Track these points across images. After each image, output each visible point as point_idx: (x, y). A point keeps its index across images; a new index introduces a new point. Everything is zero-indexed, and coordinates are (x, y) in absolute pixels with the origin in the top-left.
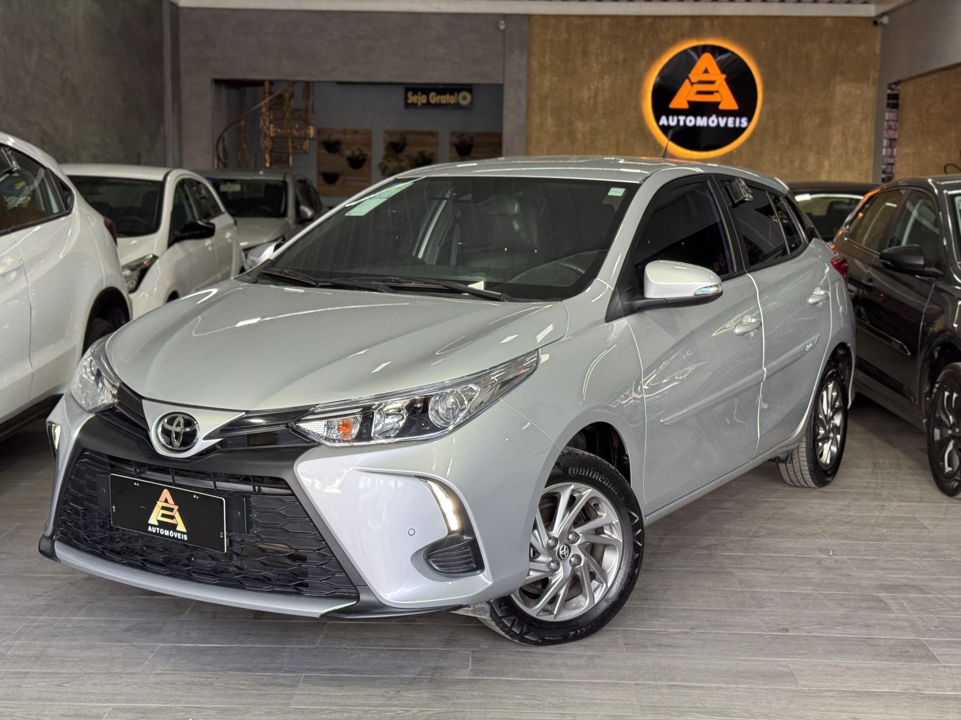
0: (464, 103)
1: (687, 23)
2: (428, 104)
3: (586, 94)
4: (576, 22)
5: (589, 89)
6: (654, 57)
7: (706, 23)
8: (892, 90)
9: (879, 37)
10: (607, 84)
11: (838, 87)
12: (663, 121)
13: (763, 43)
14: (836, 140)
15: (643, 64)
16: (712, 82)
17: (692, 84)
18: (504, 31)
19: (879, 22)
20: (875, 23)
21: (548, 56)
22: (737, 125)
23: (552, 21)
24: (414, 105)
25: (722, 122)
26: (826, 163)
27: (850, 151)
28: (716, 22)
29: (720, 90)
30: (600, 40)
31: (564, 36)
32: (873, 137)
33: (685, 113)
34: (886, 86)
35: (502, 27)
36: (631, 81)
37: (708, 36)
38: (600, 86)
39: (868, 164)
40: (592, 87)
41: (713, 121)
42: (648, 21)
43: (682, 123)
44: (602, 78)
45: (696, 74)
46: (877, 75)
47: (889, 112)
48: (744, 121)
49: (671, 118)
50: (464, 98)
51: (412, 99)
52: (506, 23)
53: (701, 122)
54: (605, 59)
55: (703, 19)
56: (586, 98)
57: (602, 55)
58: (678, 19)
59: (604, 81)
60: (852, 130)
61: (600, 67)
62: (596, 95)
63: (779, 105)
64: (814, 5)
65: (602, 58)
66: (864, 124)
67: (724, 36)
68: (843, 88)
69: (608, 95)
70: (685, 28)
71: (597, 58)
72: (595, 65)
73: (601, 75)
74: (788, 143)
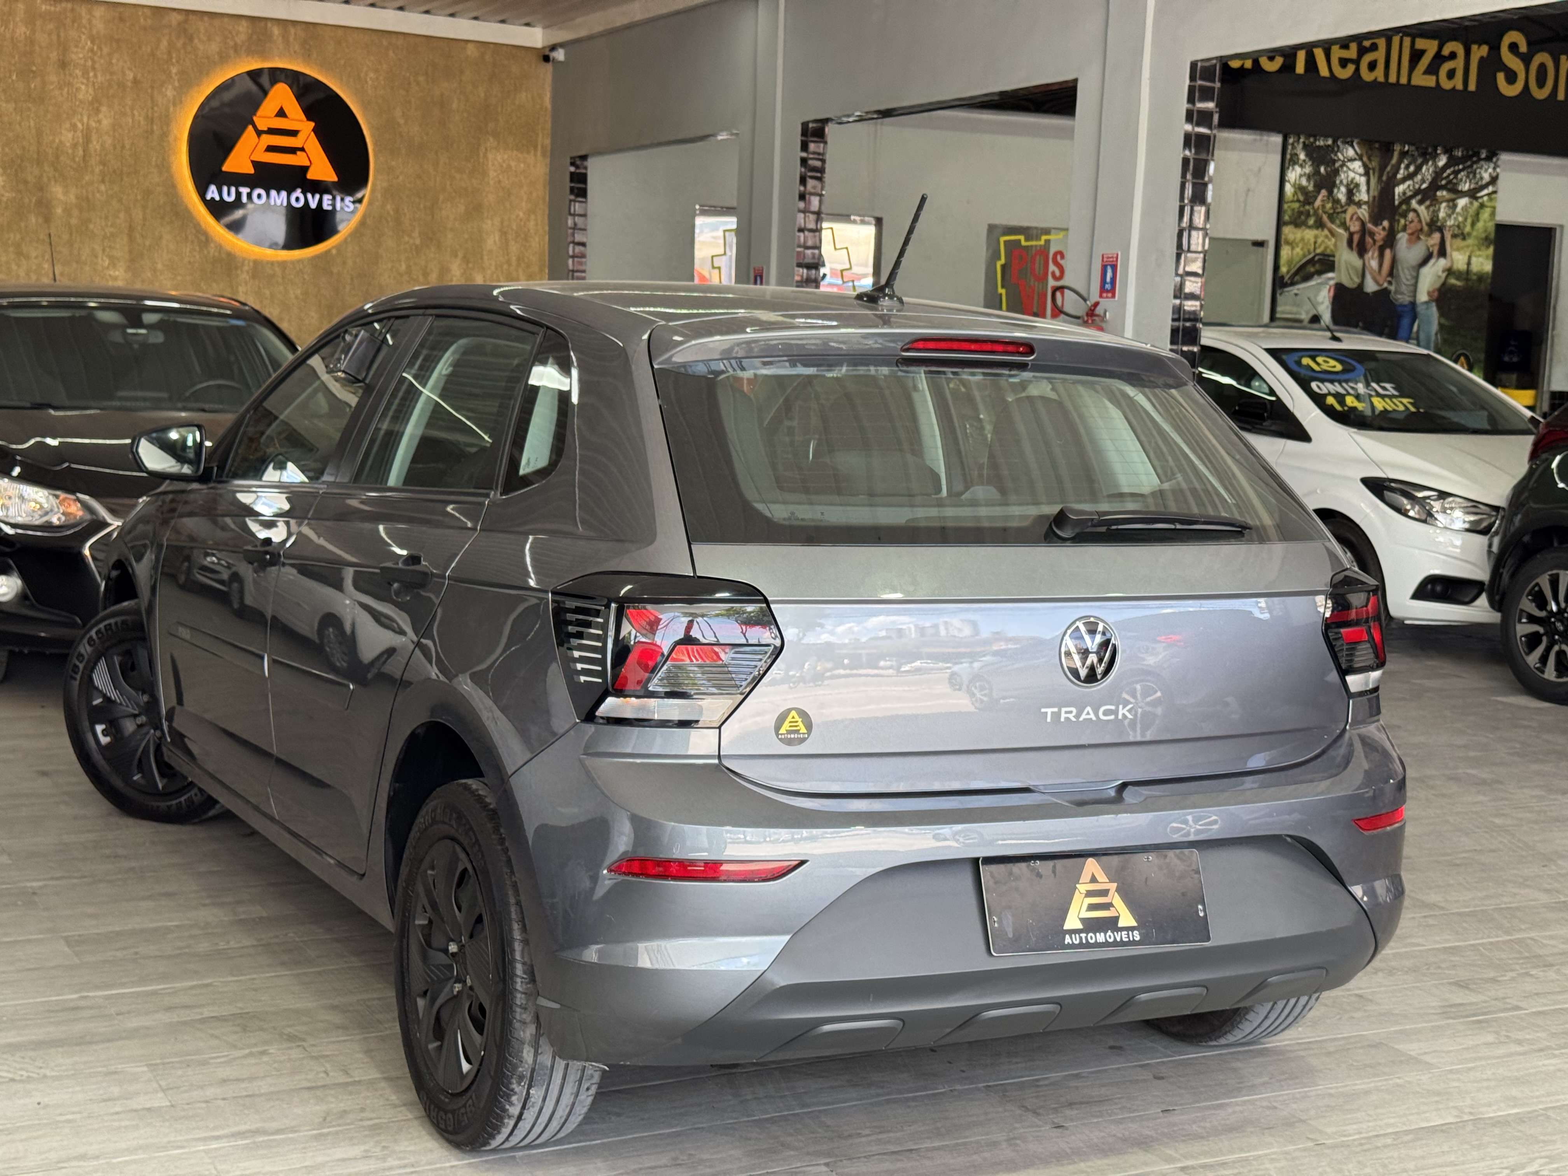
1: (243, 27)
3: (67, 137)
5: (74, 127)
6: (187, 81)
7: (276, 31)
8: (577, 167)
9: (549, 80)
10: (106, 123)
11: (490, 156)
12: (212, 193)
13: (372, 75)
14: (492, 241)
15: (170, 93)
16: (294, 133)
17: (259, 133)
19: (550, 59)
20: (546, 59)
22: (338, 207)
25: (313, 201)
28: (292, 31)
29: (307, 148)
30: (89, 44)
31: (22, 30)
32: (547, 238)
33: (250, 181)
34: (568, 161)
36: (151, 120)
37: (282, 54)
38: (94, 124)
40: (80, 125)
43: (244, 199)
44: (98, 111)
45: (265, 117)
46: (548, 142)
47: (574, 201)
48: (348, 201)
49: (225, 189)
53: (278, 199)
54: (100, 78)
55: (269, 25)
56: (68, 144)
57: (94, 69)
58: (226, 20)
59: (101, 116)
60: (514, 227)
61: (91, 91)
62: (87, 140)
63: (401, 178)
64: (451, 19)
65: (95, 76)
66: (533, 217)
67: (307, 56)
68: (499, 158)
69: (109, 141)
70: (241, 38)
71: (85, 74)
72: (83, 87)
73: (95, 106)
74: (418, 242)
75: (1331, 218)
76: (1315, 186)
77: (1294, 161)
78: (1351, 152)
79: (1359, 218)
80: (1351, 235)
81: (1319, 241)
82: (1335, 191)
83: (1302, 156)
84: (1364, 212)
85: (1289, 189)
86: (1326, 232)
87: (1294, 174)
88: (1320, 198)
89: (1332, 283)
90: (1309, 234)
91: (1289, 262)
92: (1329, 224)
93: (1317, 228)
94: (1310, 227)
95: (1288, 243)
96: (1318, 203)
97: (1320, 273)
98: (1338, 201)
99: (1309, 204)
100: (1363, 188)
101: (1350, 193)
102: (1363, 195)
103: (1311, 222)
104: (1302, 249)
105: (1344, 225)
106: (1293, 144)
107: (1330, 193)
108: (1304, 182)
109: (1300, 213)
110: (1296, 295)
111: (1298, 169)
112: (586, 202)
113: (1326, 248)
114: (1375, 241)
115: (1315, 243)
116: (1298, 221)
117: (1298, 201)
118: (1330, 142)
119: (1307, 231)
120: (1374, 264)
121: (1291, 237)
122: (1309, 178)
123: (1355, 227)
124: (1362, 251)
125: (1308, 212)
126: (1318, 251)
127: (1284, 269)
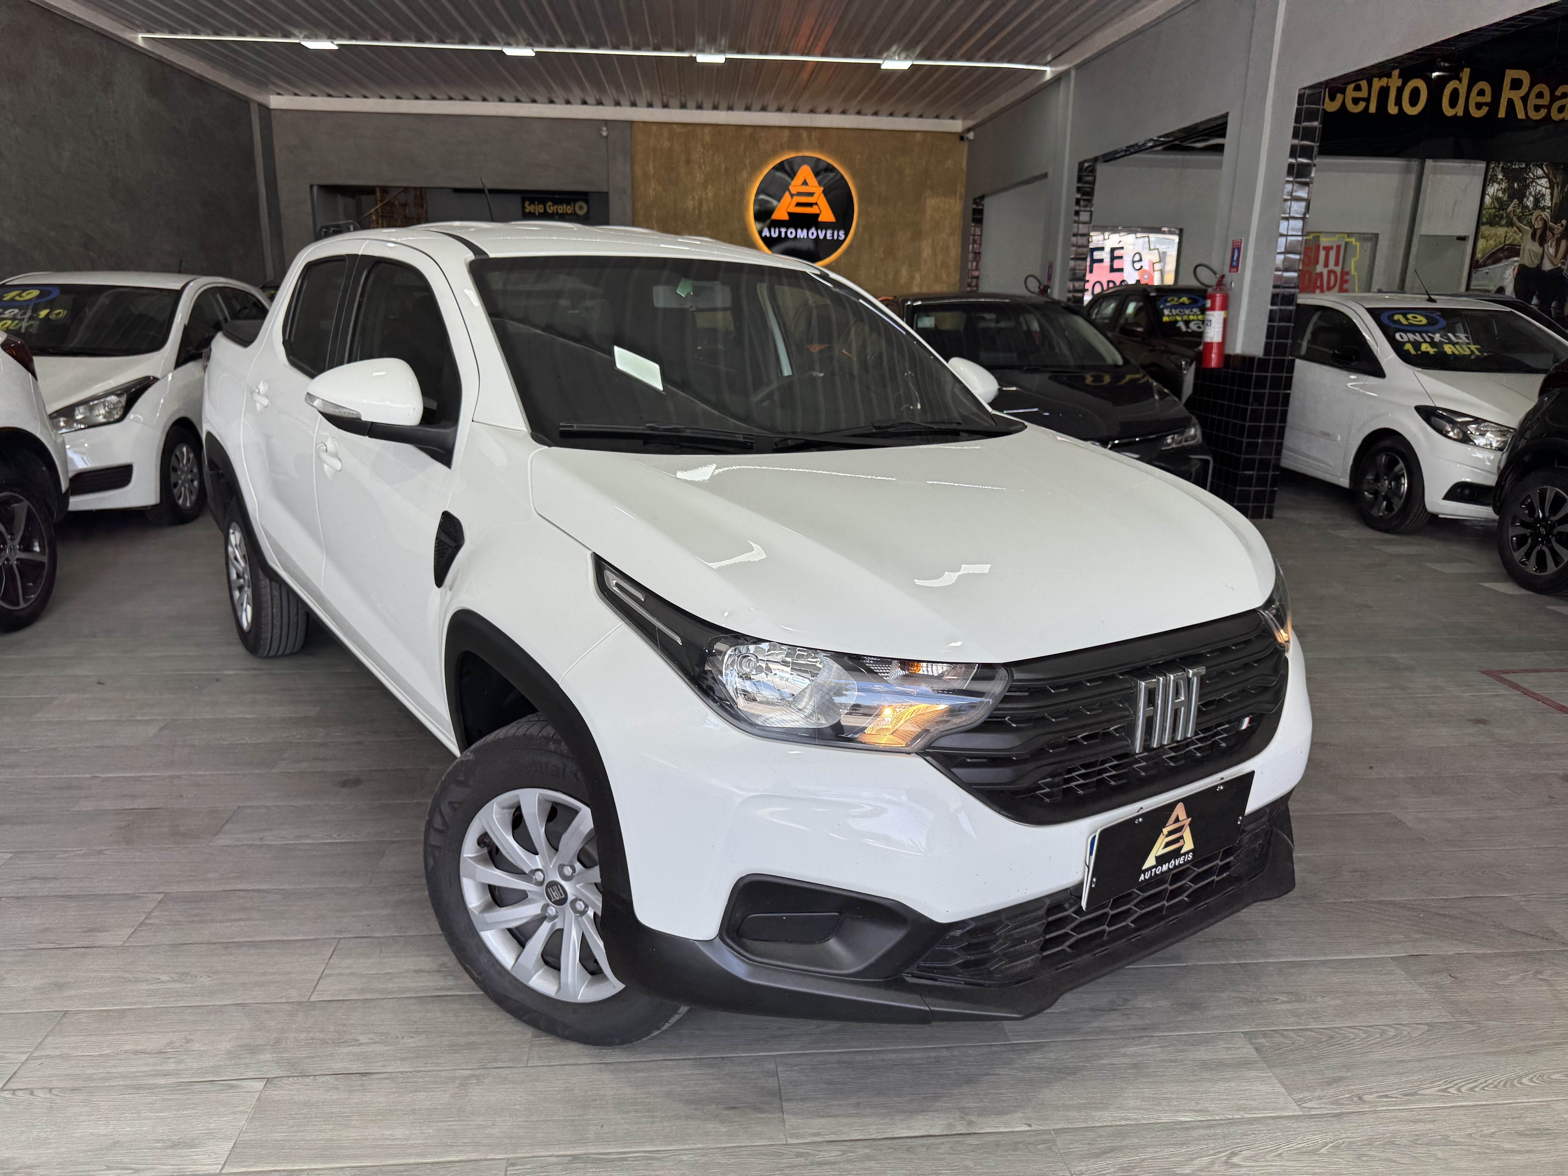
0: (581, 213)
1: (786, 133)
2: (545, 214)
3: (690, 204)
4: (679, 130)
5: (693, 198)
6: (755, 168)
7: (804, 134)
8: (978, 205)
9: (965, 153)
10: (710, 195)
11: (928, 201)
12: (766, 232)
13: (859, 156)
14: (926, 252)
15: (745, 174)
16: (811, 194)
17: (792, 195)
18: (607, 137)
19: (965, 139)
20: (962, 138)
21: (651, 164)
22: (835, 237)
23: (655, 128)
24: (532, 214)
25: (821, 234)
26: (918, 276)
27: (939, 264)
28: (814, 133)
29: (819, 203)
30: (702, 149)
31: (666, 144)
32: (960, 250)
33: (786, 225)
34: (971, 201)
35: (604, 134)
36: (733, 191)
37: (807, 149)
38: (704, 196)
39: (955, 277)
40: (696, 197)
42: (749, 130)
43: (783, 235)
44: (706, 188)
45: (795, 186)
46: (963, 190)
47: (975, 226)
48: (842, 233)
49: (772, 229)
50: (581, 208)
51: (530, 208)
52: (607, 130)
54: (707, 169)
55: (801, 131)
56: (690, 208)
57: (704, 164)
58: (777, 130)
59: (708, 191)
60: (941, 244)
61: (703, 177)
62: (701, 204)
63: (874, 218)
64: (906, 119)
65: (705, 168)
66: (952, 238)
67: (821, 148)
68: (933, 202)
69: (712, 206)
70: (785, 140)
71: (700, 167)
72: (699, 175)
73: (704, 185)
74: (882, 256)
75: (1520, 219)
76: (1508, 197)
77: (1494, 179)
78: (1540, 172)
79: (1542, 219)
80: (1535, 231)
81: (1509, 235)
82: (1525, 200)
83: (1500, 177)
84: (1546, 214)
85: (1487, 199)
86: (1515, 229)
87: (1492, 190)
88: (1512, 206)
89: (1517, 264)
90: (1501, 231)
91: (1484, 251)
92: (1518, 224)
93: (1508, 227)
94: (1502, 226)
95: (1483, 237)
96: (1510, 208)
97: (1508, 257)
98: (1527, 207)
99: (1503, 210)
100: (1548, 197)
101: (1537, 201)
102: (1548, 202)
103: (1504, 222)
104: (1494, 241)
105: (1530, 224)
106: (1494, 168)
107: (1521, 201)
108: (1500, 194)
109: (1495, 216)
110: (1487, 273)
111: (1496, 186)
112: (982, 227)
113: (1514, 240)
114: (1554, 234)
115: (1506, 237)
116: (1493, 222)
117: (1494, 208)
118: (1524, 166)
119: (1500, 228)
120: (1552, 251)
121: (1487, 233)
122: (1504, 191)
123: (1538, 225)
124: (1542, 242)
125: (1503, 215)
126: (1507, 242)
127: (1479, 256)
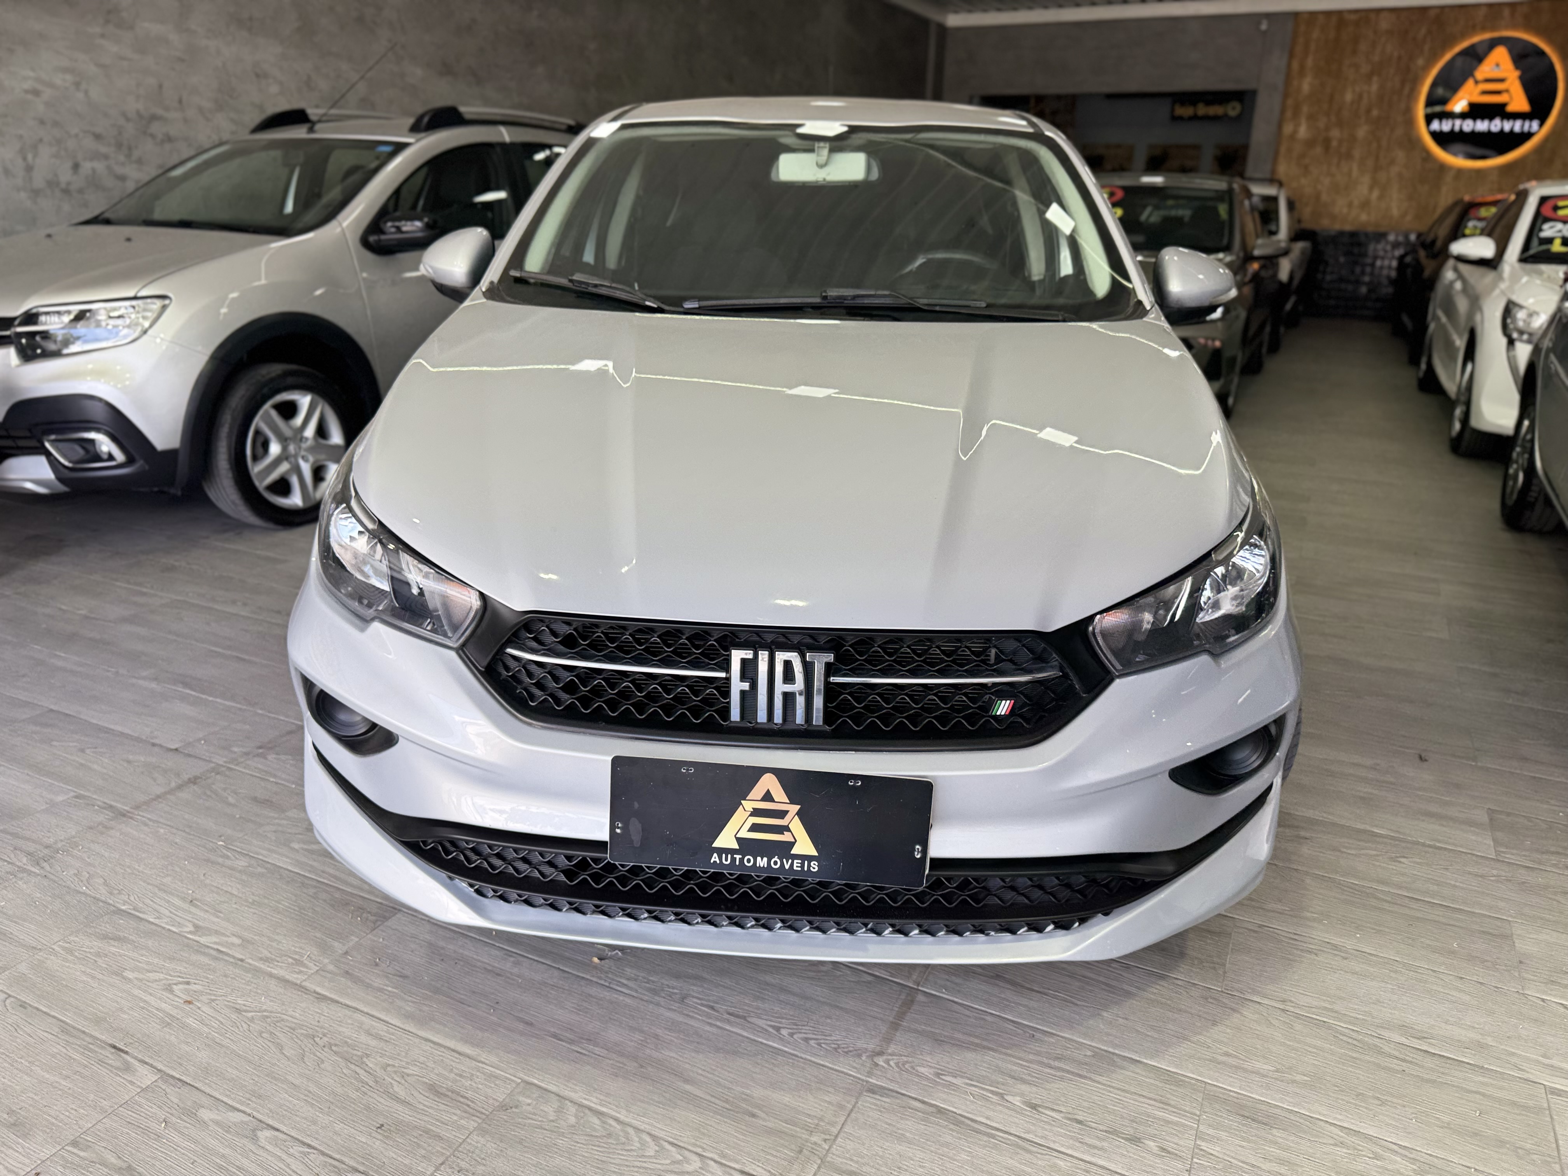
0: (1232, 113)
1: (1482, 12)
2: (1195, 118)
4: (1349, 18)
5: (1353, 91)
6: (1435, 54)
10: (1374, 87)
12: (1435, 125)
15: (1420, 62)
16: (1501, 80)
17: (1477, 82)
18: (1265, 33)
21: (1311, 56)
22: (1526, 128)
23: (1320, 18)
24: (1181, 118)
25: (1507, 126)
29: (1512, 90)
33: (1463, 116)
36: (1403, 83)
37: (1505, 28)
38: (1366, 89)
40: (1357, 91)
41: (1496, 125)
42: (1434, 13)
43: (1457, 128)
44: (1371, 80)
45: (1483, 71)
48: (1535, 125)
49: (1444, 122)
50: (1234, 108)
51: (1180, 111)
52: (1268, 23)
53: (1482, 126)
54: (1376, 58)
56: (1348, 102)
57: (1373, 53)
58: (1470, 8)
59: (1372, 83)
61: (1369, 68)
62: (1361, 98)
65: (1373, 57)
69: (1374, 98)
70: (1479, 19)
71: (1367, 57)
72: (1364, 66)
